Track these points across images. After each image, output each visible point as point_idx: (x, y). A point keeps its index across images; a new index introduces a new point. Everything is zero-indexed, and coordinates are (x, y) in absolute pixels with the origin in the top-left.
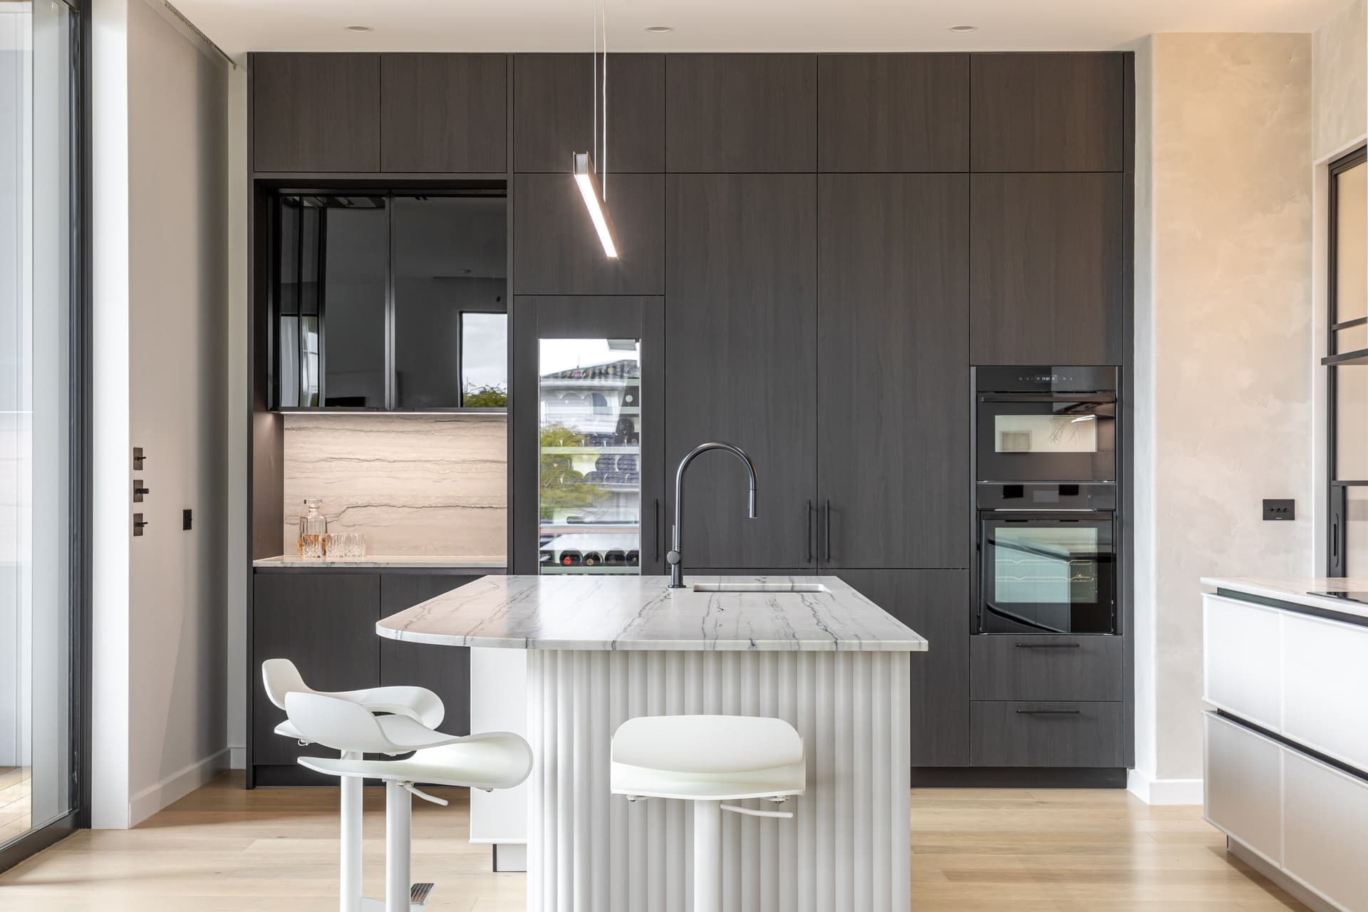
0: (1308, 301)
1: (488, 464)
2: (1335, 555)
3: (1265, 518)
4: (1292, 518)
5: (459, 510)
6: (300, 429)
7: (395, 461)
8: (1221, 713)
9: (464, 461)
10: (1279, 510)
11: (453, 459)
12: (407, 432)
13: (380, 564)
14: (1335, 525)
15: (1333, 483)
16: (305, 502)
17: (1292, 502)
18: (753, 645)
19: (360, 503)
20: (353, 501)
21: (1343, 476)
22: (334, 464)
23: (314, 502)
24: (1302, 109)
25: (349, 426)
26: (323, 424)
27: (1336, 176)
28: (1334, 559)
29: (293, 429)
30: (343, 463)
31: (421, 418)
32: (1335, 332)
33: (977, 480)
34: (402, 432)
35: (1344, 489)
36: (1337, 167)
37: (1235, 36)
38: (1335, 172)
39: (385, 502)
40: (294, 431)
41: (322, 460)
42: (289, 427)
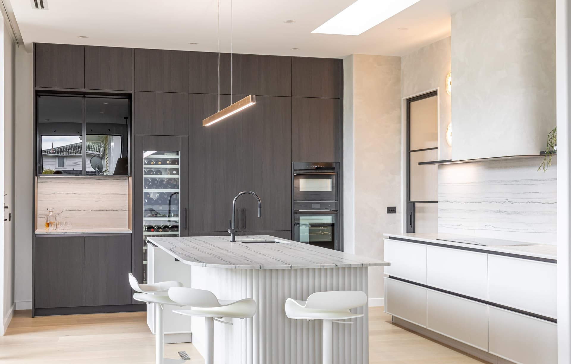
0: (400, 143)
1: (116, 195)
2: (410, 224)
3: (388, 213)
4: (395, 212)
5: (105, 212)
6: (44, 182)
7: (81, 194)
8: (390, 277)
9: (107, 194)
10: (392, 210)
11: (103, 193)
12: (86, 183)
13: (84, 232)
14: (410, 215)
15: (409, 201)
16: (48, 209)
17: (395, 208)
18: (336, 265)
19: (67, 210)
20: (65, 209)
21: (412, 199)
22: (57, 195)
23: (51, 209)
24: (398, 80)
25: (63, 181)
26: (53, 180)
27: (409, 103)
28: (410, 226)
29: (41, 182)
30: (60, 195)
31: (91, 178)
32: (409, 153)
33: (294, 200)
34: (84, 183)
35: (414, 203)
36: (409, 101)
37: (378, 56)
38: (409, 102)
39: (78, 209)
40: (42, 183)
41: (53, 194)
42: (40, 181)
